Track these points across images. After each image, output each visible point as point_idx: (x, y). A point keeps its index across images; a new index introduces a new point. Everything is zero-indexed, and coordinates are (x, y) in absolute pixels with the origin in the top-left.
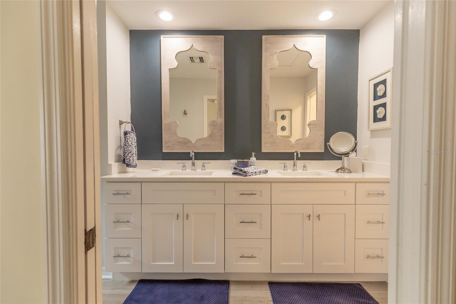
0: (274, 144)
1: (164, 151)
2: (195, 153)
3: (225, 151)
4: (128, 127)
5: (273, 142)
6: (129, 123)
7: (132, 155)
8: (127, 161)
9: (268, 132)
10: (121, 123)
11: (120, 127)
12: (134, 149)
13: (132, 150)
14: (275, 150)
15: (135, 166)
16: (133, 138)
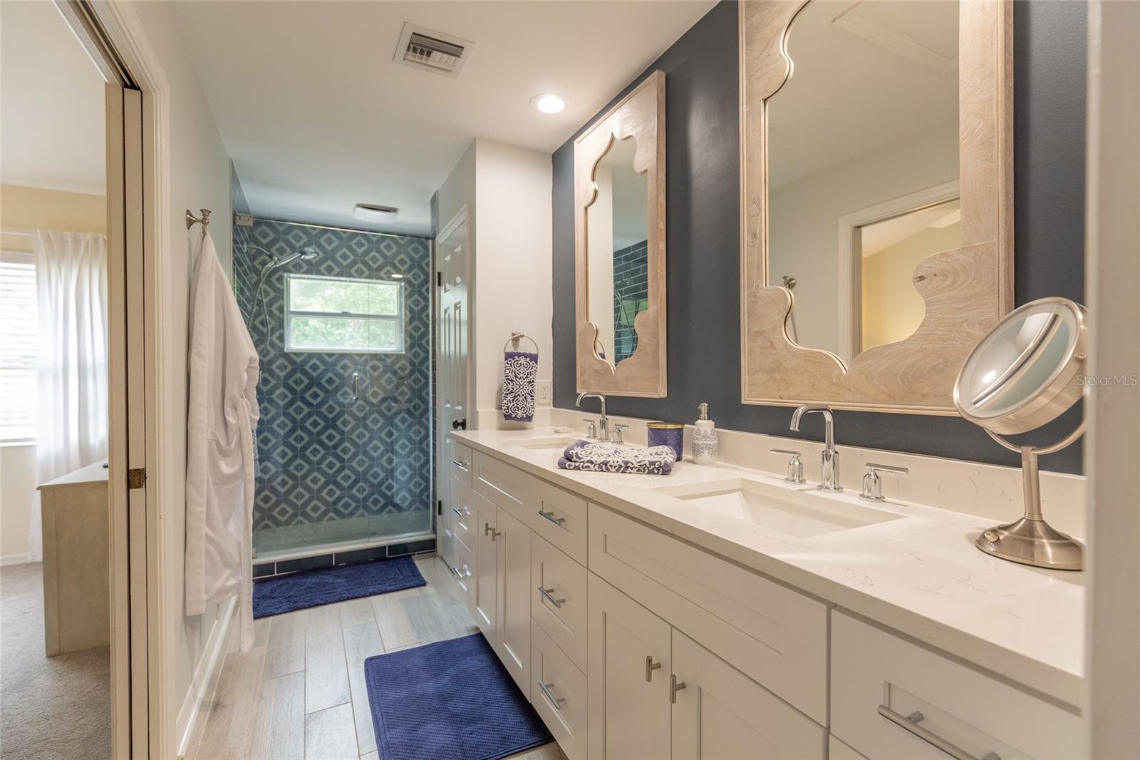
0: (778, 377)
1: (578, 391)
3: (668, 396)
5: (773, 369)
7: (515, 397)
9: (760, 333)
13: (515, 389)
14: (781, 398)
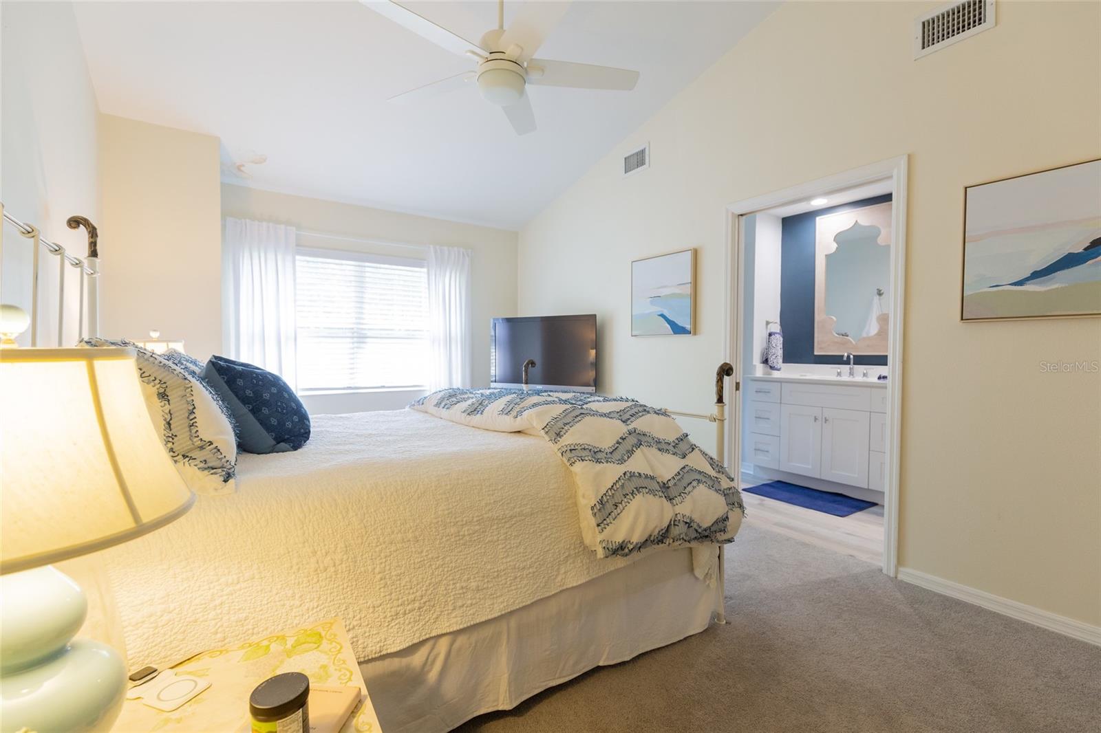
1: (816, 353)
2: (854, 356)
4: (776, 328)
6: (776, 323)
7: (777, 357)
8: (770, 363)
10: (768, 323)
11: (767, 327)
12: (779, 352)
13: (777, 352)
15: (779, 370)
16: (778, 341)
